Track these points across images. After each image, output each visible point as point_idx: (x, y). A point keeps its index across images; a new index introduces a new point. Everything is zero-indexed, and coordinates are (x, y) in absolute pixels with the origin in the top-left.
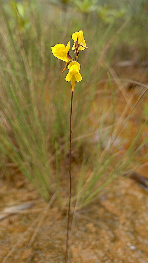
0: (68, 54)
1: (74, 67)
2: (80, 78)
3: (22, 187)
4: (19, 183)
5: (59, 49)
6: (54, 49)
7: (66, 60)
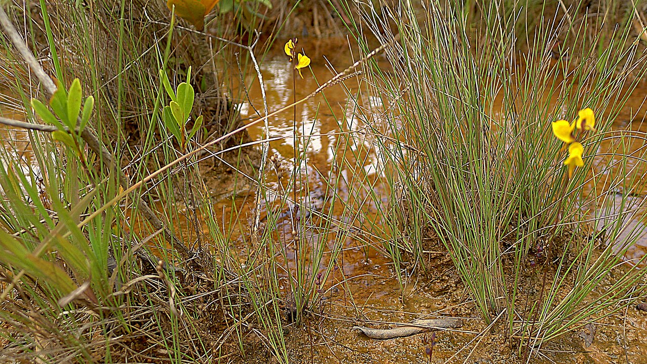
0: (571, 134)
1: (576, 152)
2: (580, 163)
3: (442, 292)
4: (439, 286)
5: (561, 127)
6: (555, 126)
7: (567, 140)
